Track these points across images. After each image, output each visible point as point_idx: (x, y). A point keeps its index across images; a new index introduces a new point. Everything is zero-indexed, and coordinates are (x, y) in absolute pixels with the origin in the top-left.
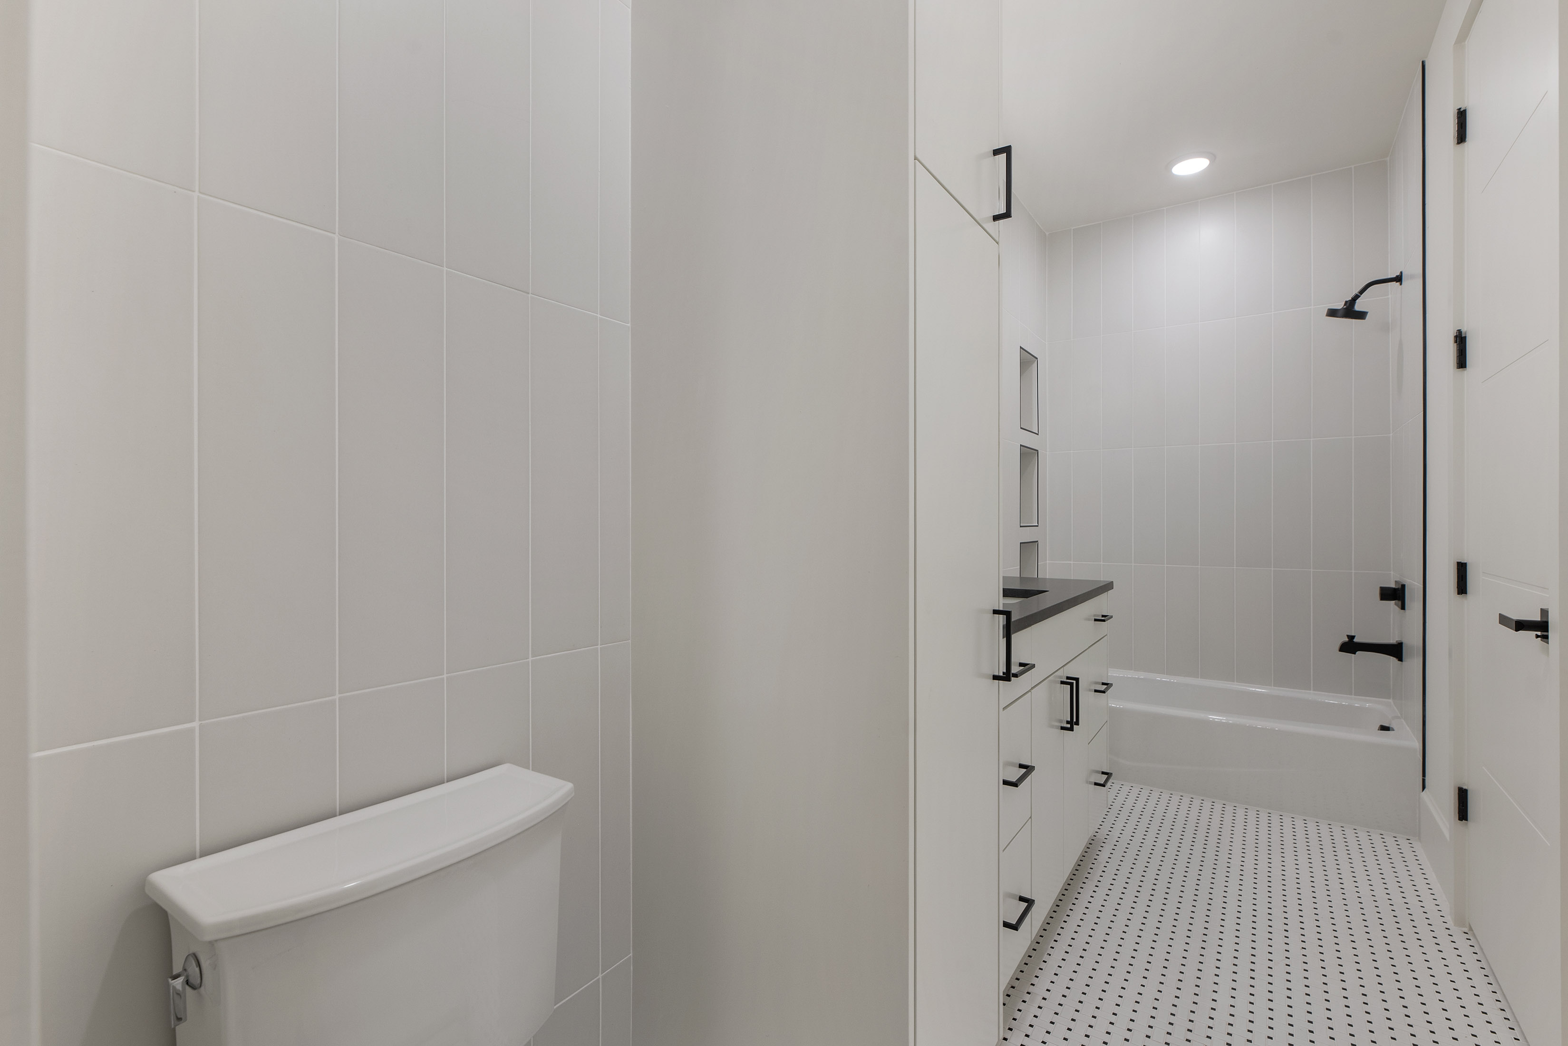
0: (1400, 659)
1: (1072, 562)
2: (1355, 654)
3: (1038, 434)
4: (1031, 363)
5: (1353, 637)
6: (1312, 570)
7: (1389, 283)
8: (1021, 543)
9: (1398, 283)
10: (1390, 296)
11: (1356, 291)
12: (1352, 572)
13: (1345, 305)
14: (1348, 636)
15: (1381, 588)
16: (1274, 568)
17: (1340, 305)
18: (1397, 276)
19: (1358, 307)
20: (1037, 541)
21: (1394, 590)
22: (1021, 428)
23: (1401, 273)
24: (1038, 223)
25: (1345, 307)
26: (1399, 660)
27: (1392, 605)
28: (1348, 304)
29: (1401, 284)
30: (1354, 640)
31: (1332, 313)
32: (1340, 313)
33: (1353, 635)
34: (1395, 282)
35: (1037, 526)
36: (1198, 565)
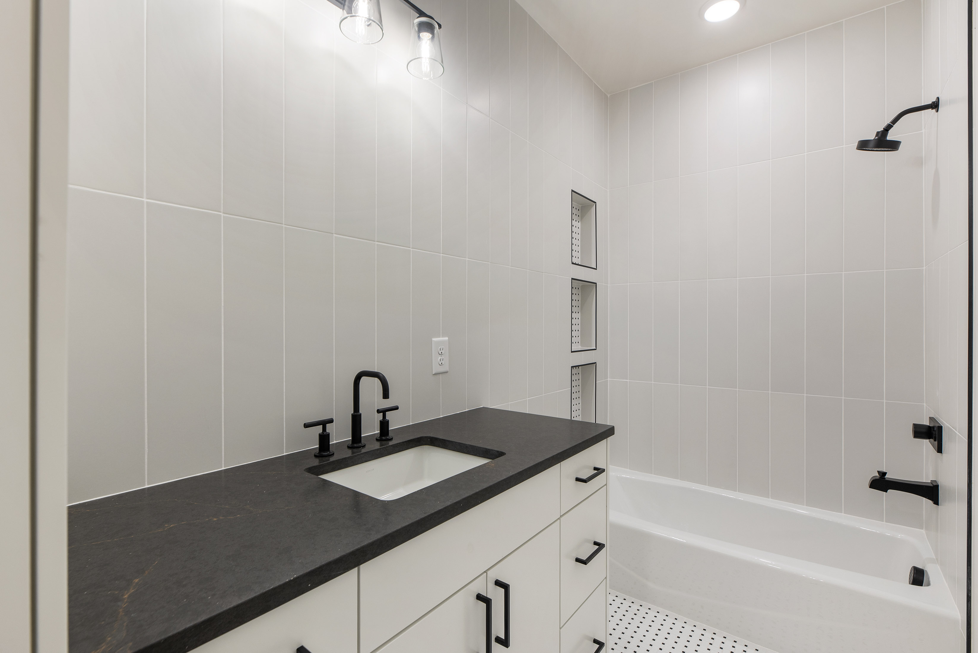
0: (936, 502)
1: (628, 381)
2: (886, 492)
3: (596, 269)
4: (592, 206)
5: (885, 474)
6: (843, 398)
7: (923, 111)
8: (572, 367)
9: (934, 110)
10: (923, 131)
11: (888, 121)
12: (883, 402)
13: (876, 137)
14: (878, 472)
15: (914, 424)
16: (806, 394)
17: (871, 136)
18: (933, 103)
19: (890, 137)
20: (595, 363)
21: (929, 428)
22: (573, 263)
23: (938, 98)
24: (595, 83)
25: (876, 138)
26: (934, 503)
27: (926, 444)
28: (880, 135)
29: (937, 111)
30: (886, 476)
31: (863, 145)
32: (872, 144)
33: (885, 471)
34: (931, 109)
35: (596, 349)
36: (736, 388)
